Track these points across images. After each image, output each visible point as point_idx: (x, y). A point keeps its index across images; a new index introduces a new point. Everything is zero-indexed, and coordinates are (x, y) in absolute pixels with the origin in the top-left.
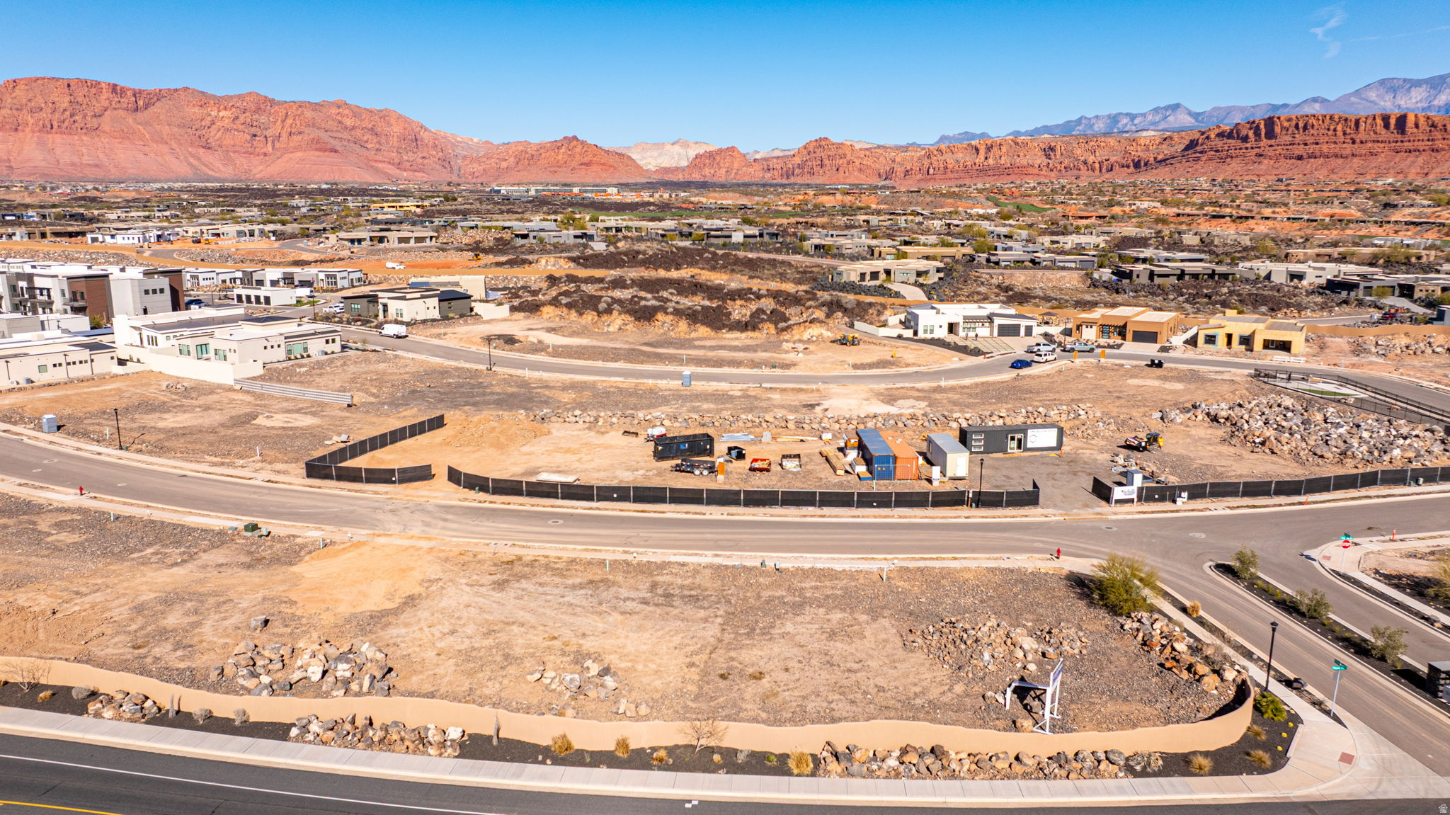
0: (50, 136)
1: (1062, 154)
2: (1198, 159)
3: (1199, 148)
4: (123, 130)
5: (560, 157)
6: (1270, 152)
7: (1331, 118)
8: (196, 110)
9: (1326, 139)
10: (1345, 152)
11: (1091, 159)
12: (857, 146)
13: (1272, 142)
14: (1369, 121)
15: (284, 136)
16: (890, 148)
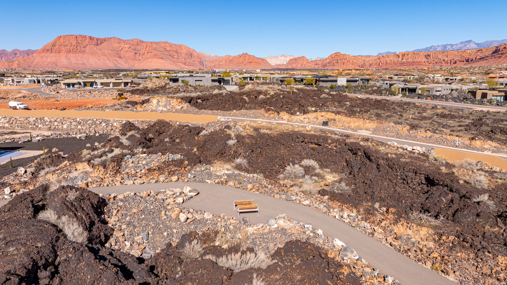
0: (69, 54)
1: (433, 57)
2: (501, 57)
3: (500, 52)
4: (92, 52)
5: (241, 60)
8: (117, 45)
11: (446, 59)
12: (351, 56)
15: (146, 53)
16: (363, 56)
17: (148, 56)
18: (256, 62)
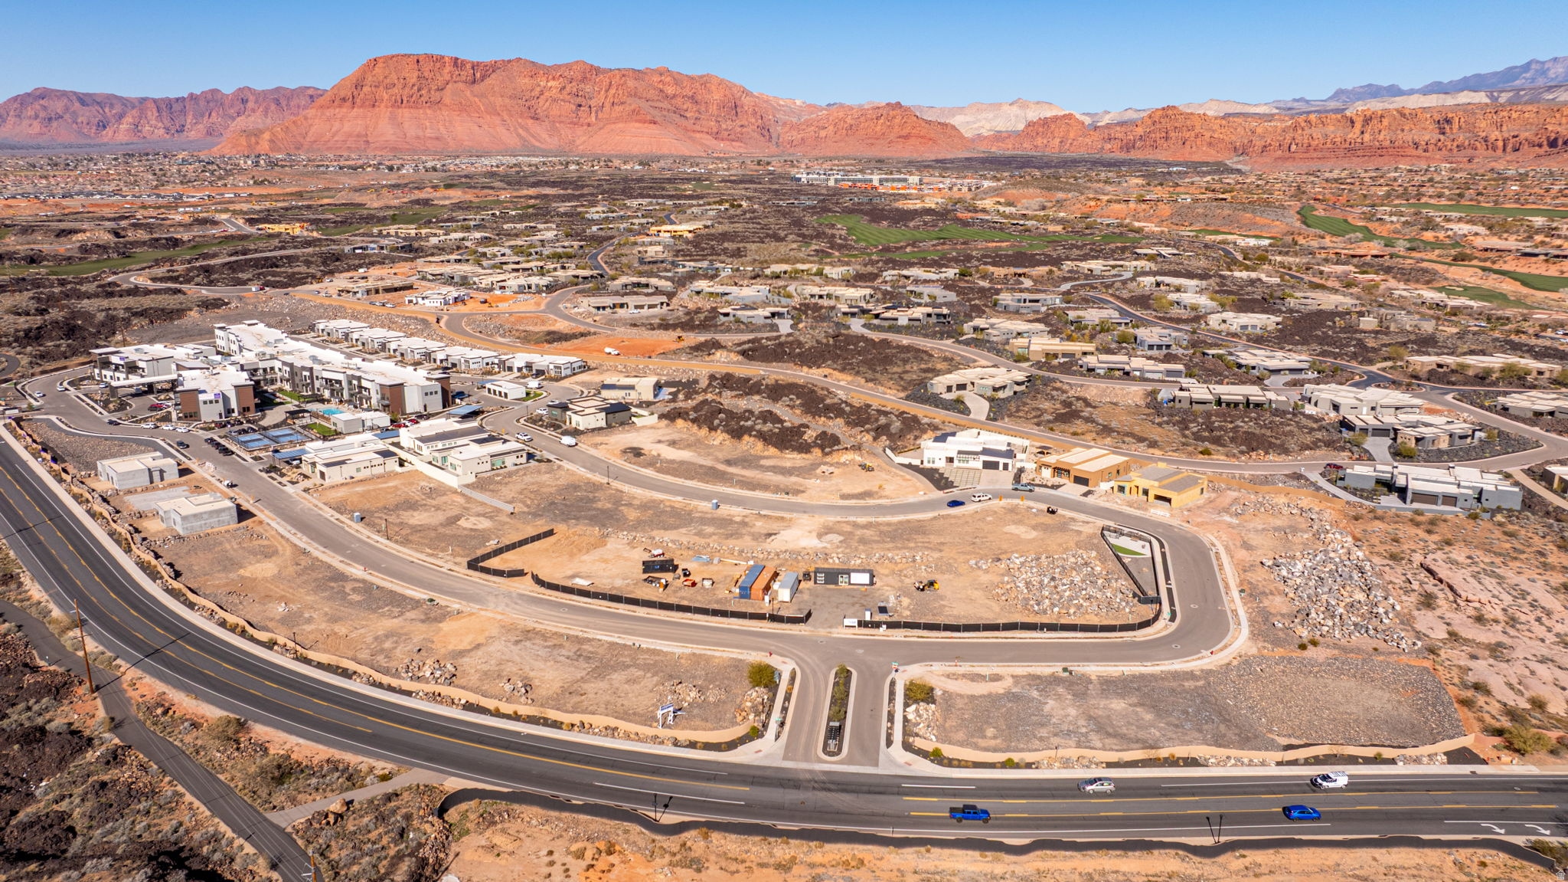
0: (400, 110)
1: (1460, 127)
4: (461, 103)
8: (527, 80)
12: (1211, 116)
15: (607, 105)
16: (1253, 116)
17: (613, 115)
18: (922, 137)
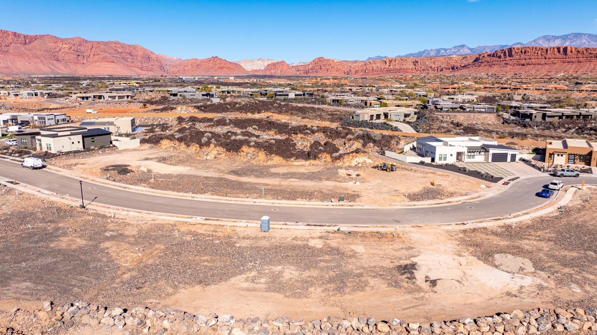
1: (421, 64)
2: (480, 66)
3: (480, 61)
4: (19, 53)
5: (210, 65)
6: (511, 62)
7: (536, 48)
8: (52, 44)
9: (534, 57)
10: (543, 62)
11: (433, 66)
12: (335, 61)
13: (511, 58)
14: (552, 50)
15: (92, 55)
16: (349, 61)
17: (95, 59)
18: (228, 68)
